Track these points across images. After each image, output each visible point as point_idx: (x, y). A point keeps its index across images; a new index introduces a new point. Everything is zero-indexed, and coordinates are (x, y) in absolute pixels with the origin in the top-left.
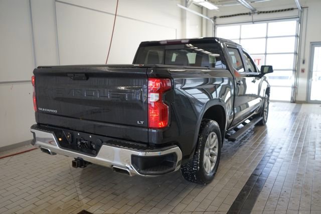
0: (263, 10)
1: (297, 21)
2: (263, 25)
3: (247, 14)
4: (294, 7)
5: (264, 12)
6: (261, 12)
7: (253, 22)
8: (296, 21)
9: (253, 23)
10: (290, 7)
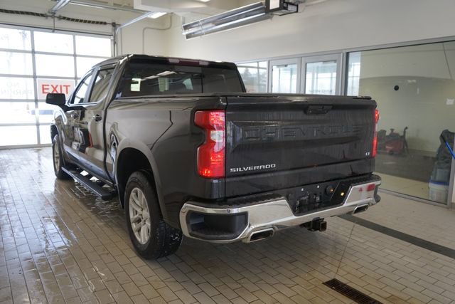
0: (67, 16)
1: (112, 40)
2: (68, 38)
3: (42, 15)
4: (107, 22)
5: (68, 19)
6: (64, 18)
7: (54, 30)
8: (109, 40)
9: (53, 32)
10: (103, 20)
